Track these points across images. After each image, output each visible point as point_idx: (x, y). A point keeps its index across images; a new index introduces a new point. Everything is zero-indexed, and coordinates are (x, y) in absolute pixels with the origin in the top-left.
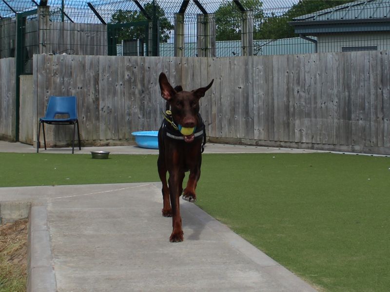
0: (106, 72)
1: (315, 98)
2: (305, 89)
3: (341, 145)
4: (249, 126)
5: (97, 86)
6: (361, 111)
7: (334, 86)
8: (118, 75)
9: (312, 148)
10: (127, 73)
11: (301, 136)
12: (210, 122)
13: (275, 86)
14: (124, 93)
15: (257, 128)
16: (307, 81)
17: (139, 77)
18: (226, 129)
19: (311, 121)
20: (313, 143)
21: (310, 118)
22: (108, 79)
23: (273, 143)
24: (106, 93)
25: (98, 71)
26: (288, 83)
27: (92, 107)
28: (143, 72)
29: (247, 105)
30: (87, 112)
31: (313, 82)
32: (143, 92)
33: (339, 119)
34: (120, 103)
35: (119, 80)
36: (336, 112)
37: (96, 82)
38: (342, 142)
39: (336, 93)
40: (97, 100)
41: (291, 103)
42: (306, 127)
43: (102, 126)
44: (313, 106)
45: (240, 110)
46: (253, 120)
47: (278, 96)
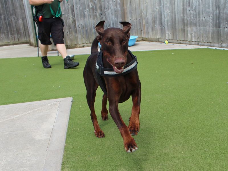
0: (78, 4)
1: (199, 14)
2: (193, 9)
3: (214, 43)
4: (163, 31)
5: (73, 13)
6: (226, 23)
7: (210, 7)
8: (85, 6)
9: (198, 44)
10: (90, 4)
11: (192, 37)
12: (142, 29)
13: (176, 7)
14: (90, 16)
15: (167, 33)
16: (194, 4)
17: (98, 5)
18: (151, 33)
19: (197, 28)
20: (198, 42)
21: (197, 26)
22: (80, 8)
23: (176, 41)
24: (79, 17)
25: (73, 4)
26: (183, 6)
27: (72, 26)
28: (100, 2)
29: (161, 19)
30: (69, 29)
31: (197, 4)
32: (101, 14)
33: (213, 27)
34: (88, 22)
35: (86, 8)
36: (211, 23)
37: (73, 10)
38: (215, 42)
39: (211, 11)
40: (74, 21)
41: (185, 18)
42: (194, 32)
43: (79, 36)
44: (198, 19)
45: (158, 22)
46: (165, 28)
47: (178, 13)
